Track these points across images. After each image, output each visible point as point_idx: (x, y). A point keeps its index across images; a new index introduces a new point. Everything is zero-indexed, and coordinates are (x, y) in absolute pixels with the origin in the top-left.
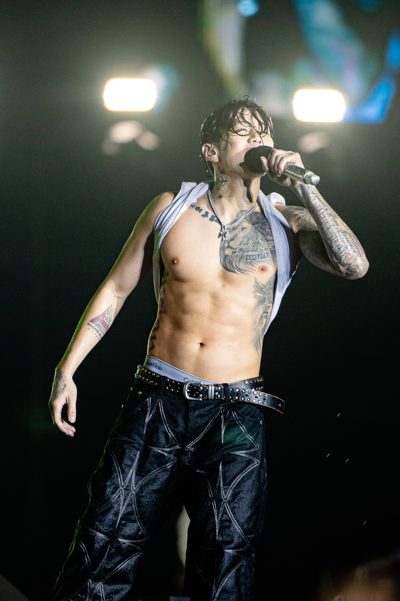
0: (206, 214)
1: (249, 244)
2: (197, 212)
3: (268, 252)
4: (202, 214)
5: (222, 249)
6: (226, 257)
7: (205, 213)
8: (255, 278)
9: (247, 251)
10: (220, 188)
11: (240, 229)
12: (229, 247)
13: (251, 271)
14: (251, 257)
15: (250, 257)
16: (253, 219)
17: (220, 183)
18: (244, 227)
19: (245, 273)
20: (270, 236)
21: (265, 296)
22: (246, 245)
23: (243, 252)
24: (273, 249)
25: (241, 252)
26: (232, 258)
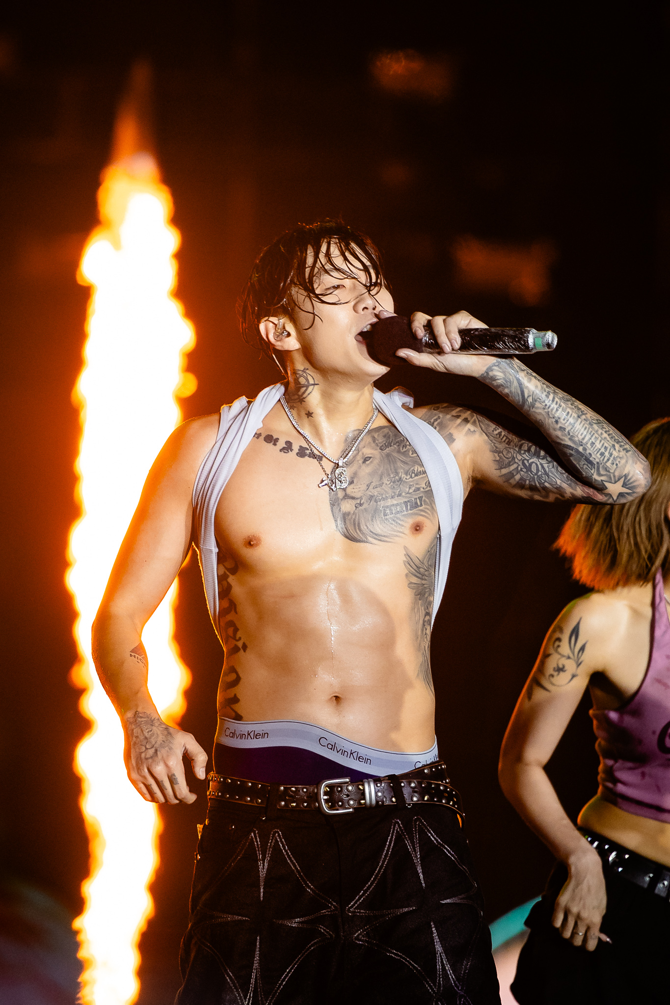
0: (288, 447)
1: (384, 485)
2: (270, 446)
3: (421, 495)
4: (281, 448)
5: (334, 503)
6: (345, 516)
7: (286, 445)
8: (405, 548)
9: (384, 499)
10: (304, 398)
11: (361, 462)
12: (347, 497)
13: (397, 536)
14: (393, 508)
15: (391, 510)
16: (378, 440)
17: (304, 389)
18: (366, 456)
19: (386, 541)
20: (419, 465)
21: (424, 582)
22: (378, 488)
23: (376, 501)
24: (429, 488)
25: (371, 503)
26: (357, 517)
